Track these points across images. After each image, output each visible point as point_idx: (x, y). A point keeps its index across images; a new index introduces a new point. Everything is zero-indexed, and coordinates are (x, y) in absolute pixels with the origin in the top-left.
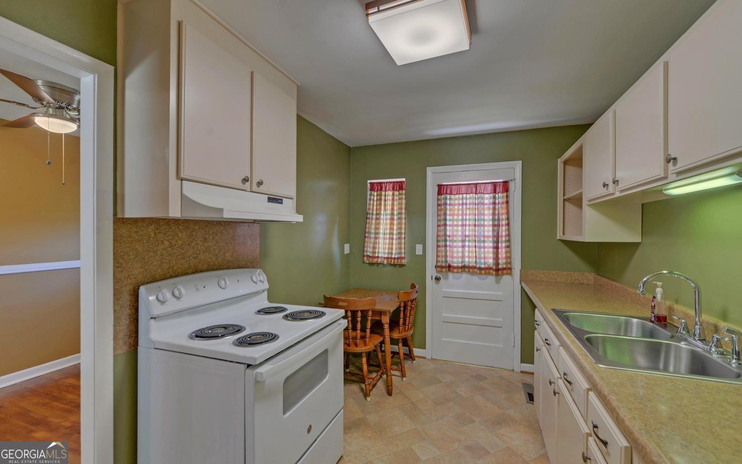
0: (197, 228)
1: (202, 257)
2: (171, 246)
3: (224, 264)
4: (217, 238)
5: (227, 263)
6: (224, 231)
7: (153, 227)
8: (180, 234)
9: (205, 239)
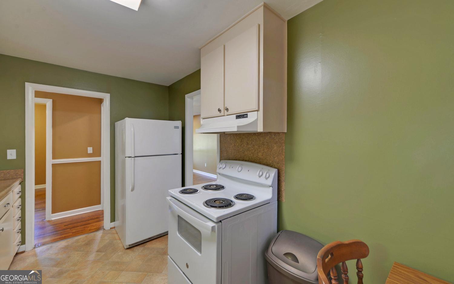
0: (244, 137)
1: (246, 153)
2: (235, 146)
3: (257, 159)
4: (254, 143)
5: (259, 159)
6: (257, 139)
7: (229, 137)
8: (237, 141)
9: (248, 143)
